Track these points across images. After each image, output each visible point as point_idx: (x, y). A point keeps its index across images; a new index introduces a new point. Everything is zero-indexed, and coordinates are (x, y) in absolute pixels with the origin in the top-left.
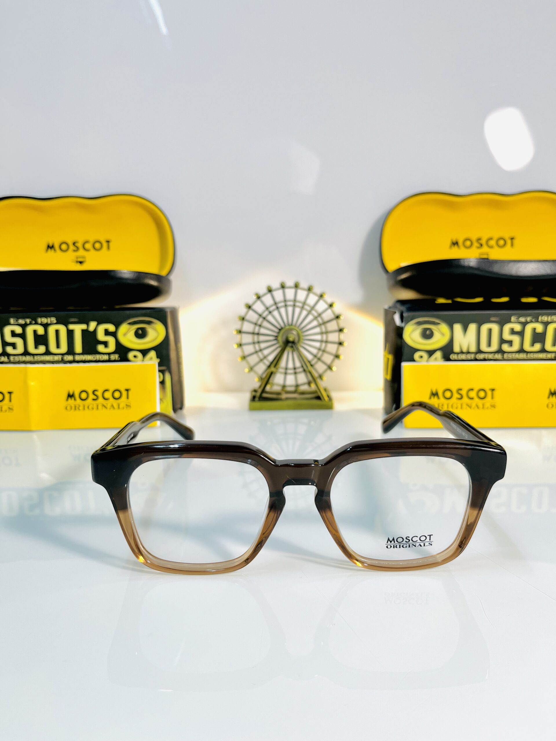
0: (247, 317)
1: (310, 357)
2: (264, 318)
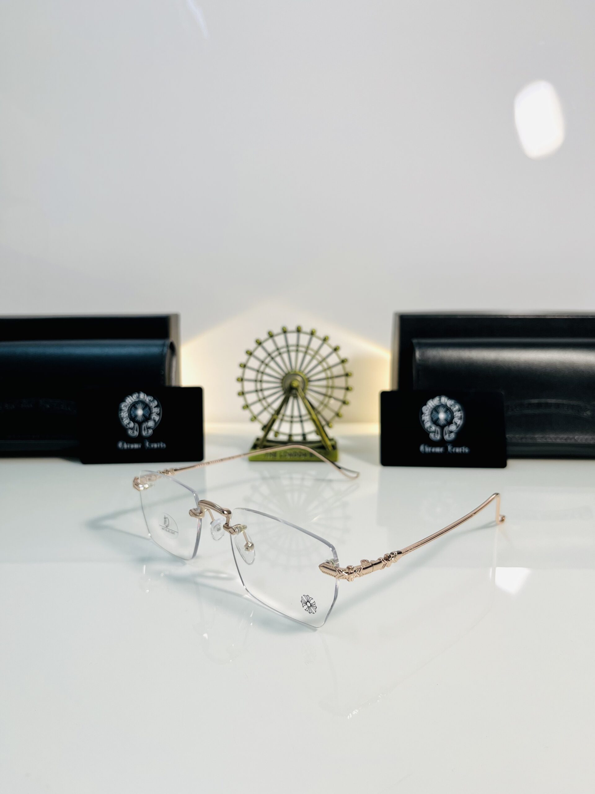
0: (249, 364)
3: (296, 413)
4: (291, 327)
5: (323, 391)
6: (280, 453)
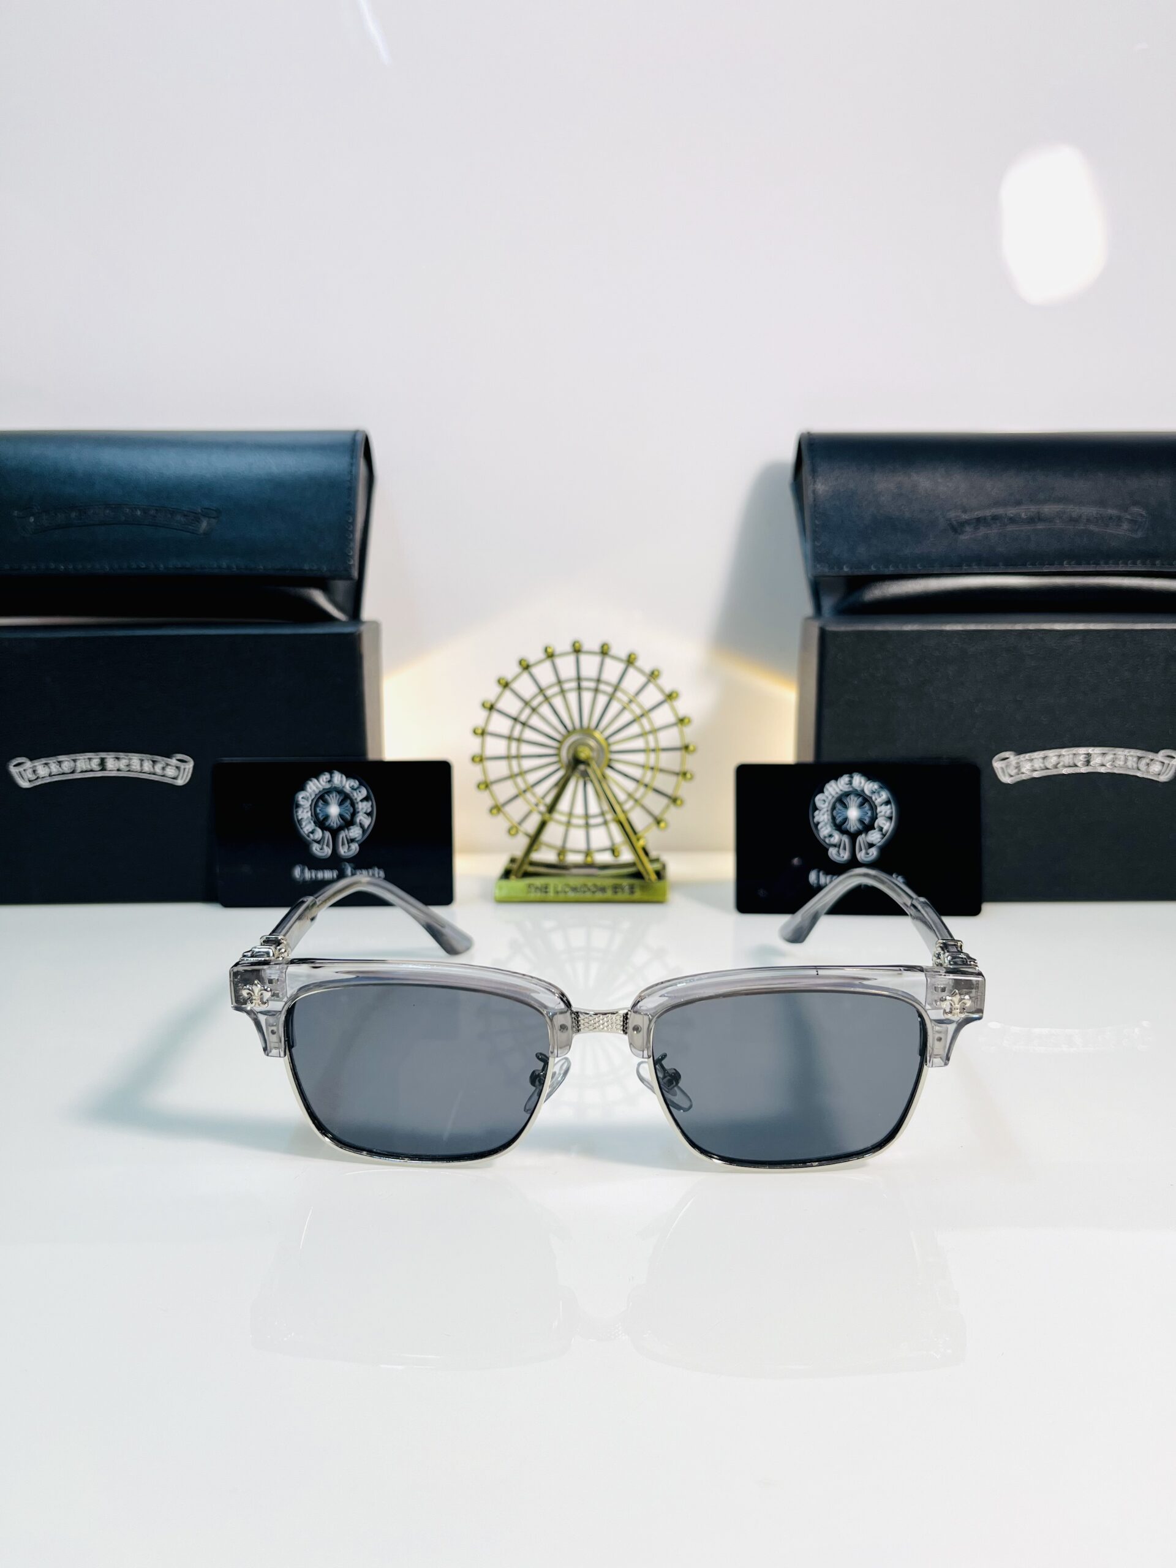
0: (500, 705)
2: (534, 710)
3: (579, 810)
4: (591, 643)
5: (637, 773)
6: (555, 887)
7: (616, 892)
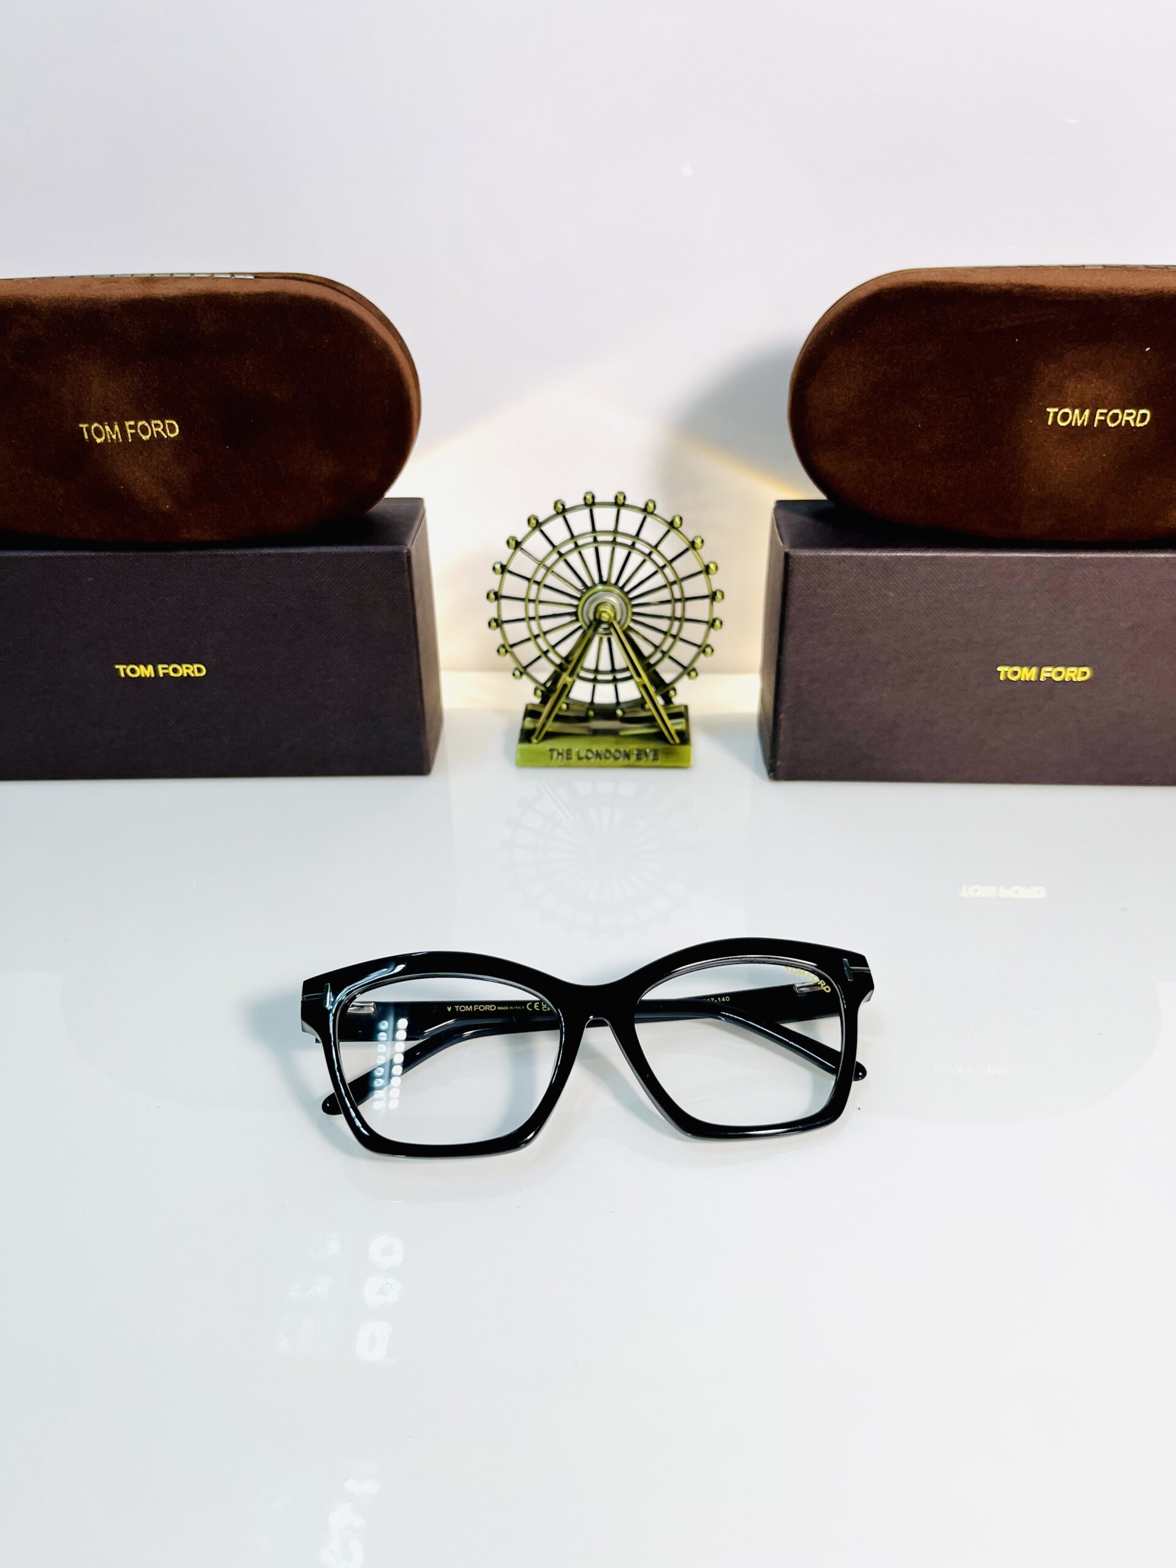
0: (511, 568)
1: (647, 650)
2: (548, 569)
3: (605, 665)
4: (605, 495)
5: (664, 625)
6: (578, 754)
7: (639, 758)
